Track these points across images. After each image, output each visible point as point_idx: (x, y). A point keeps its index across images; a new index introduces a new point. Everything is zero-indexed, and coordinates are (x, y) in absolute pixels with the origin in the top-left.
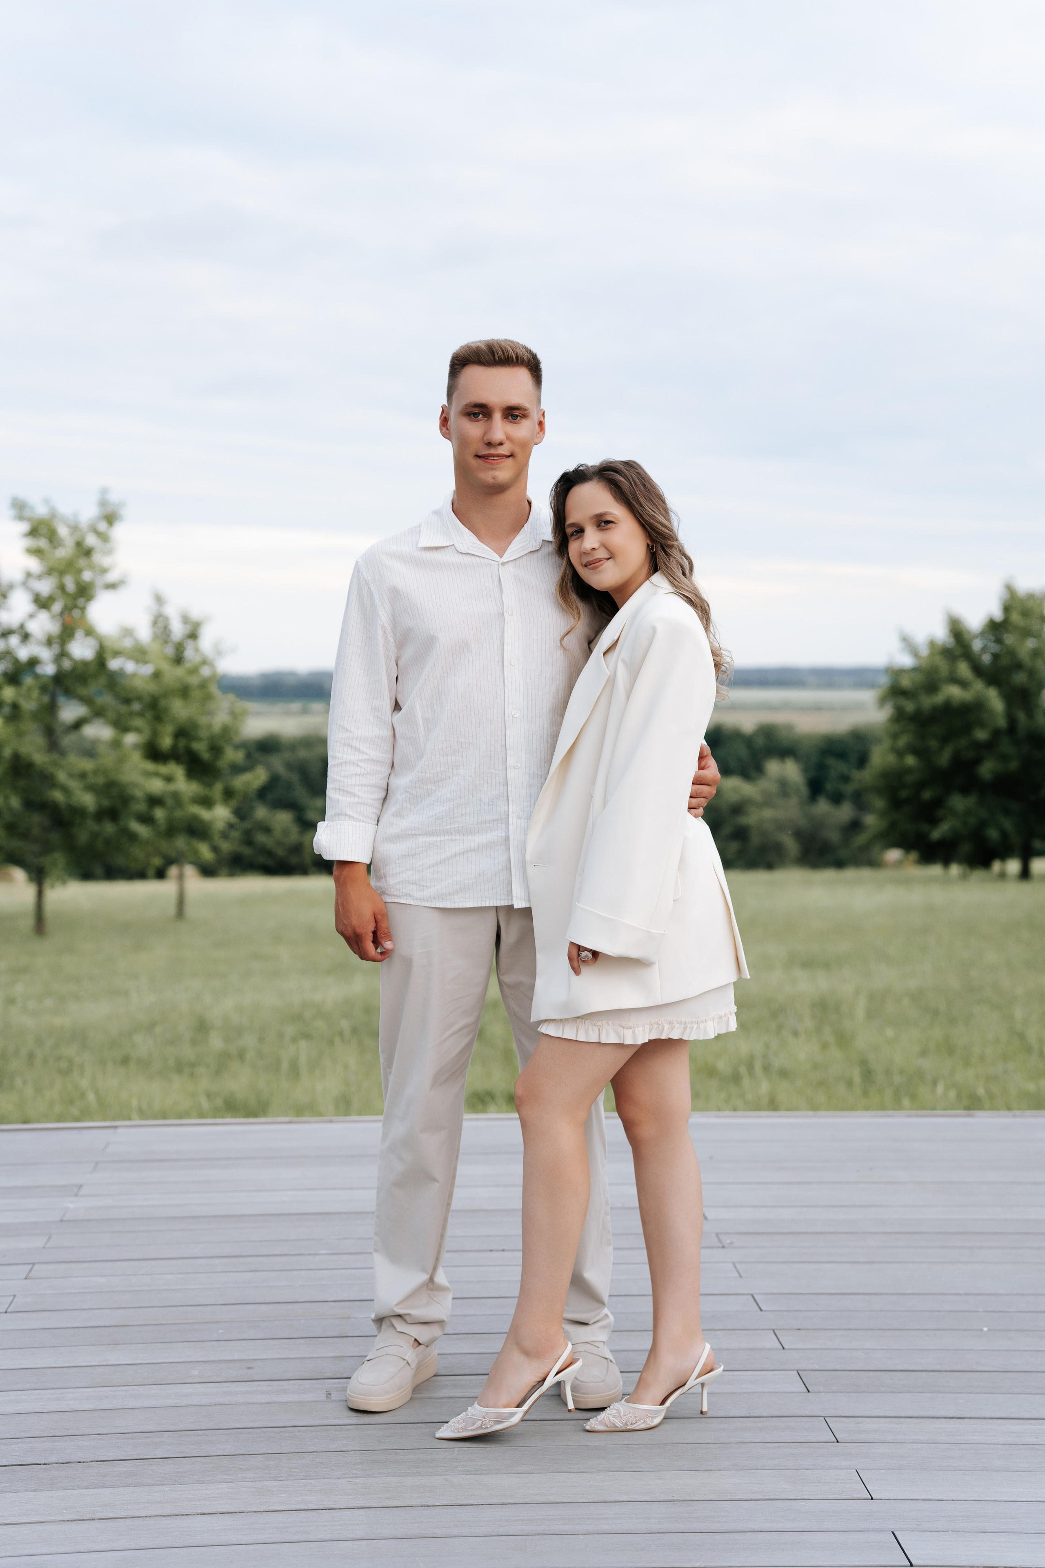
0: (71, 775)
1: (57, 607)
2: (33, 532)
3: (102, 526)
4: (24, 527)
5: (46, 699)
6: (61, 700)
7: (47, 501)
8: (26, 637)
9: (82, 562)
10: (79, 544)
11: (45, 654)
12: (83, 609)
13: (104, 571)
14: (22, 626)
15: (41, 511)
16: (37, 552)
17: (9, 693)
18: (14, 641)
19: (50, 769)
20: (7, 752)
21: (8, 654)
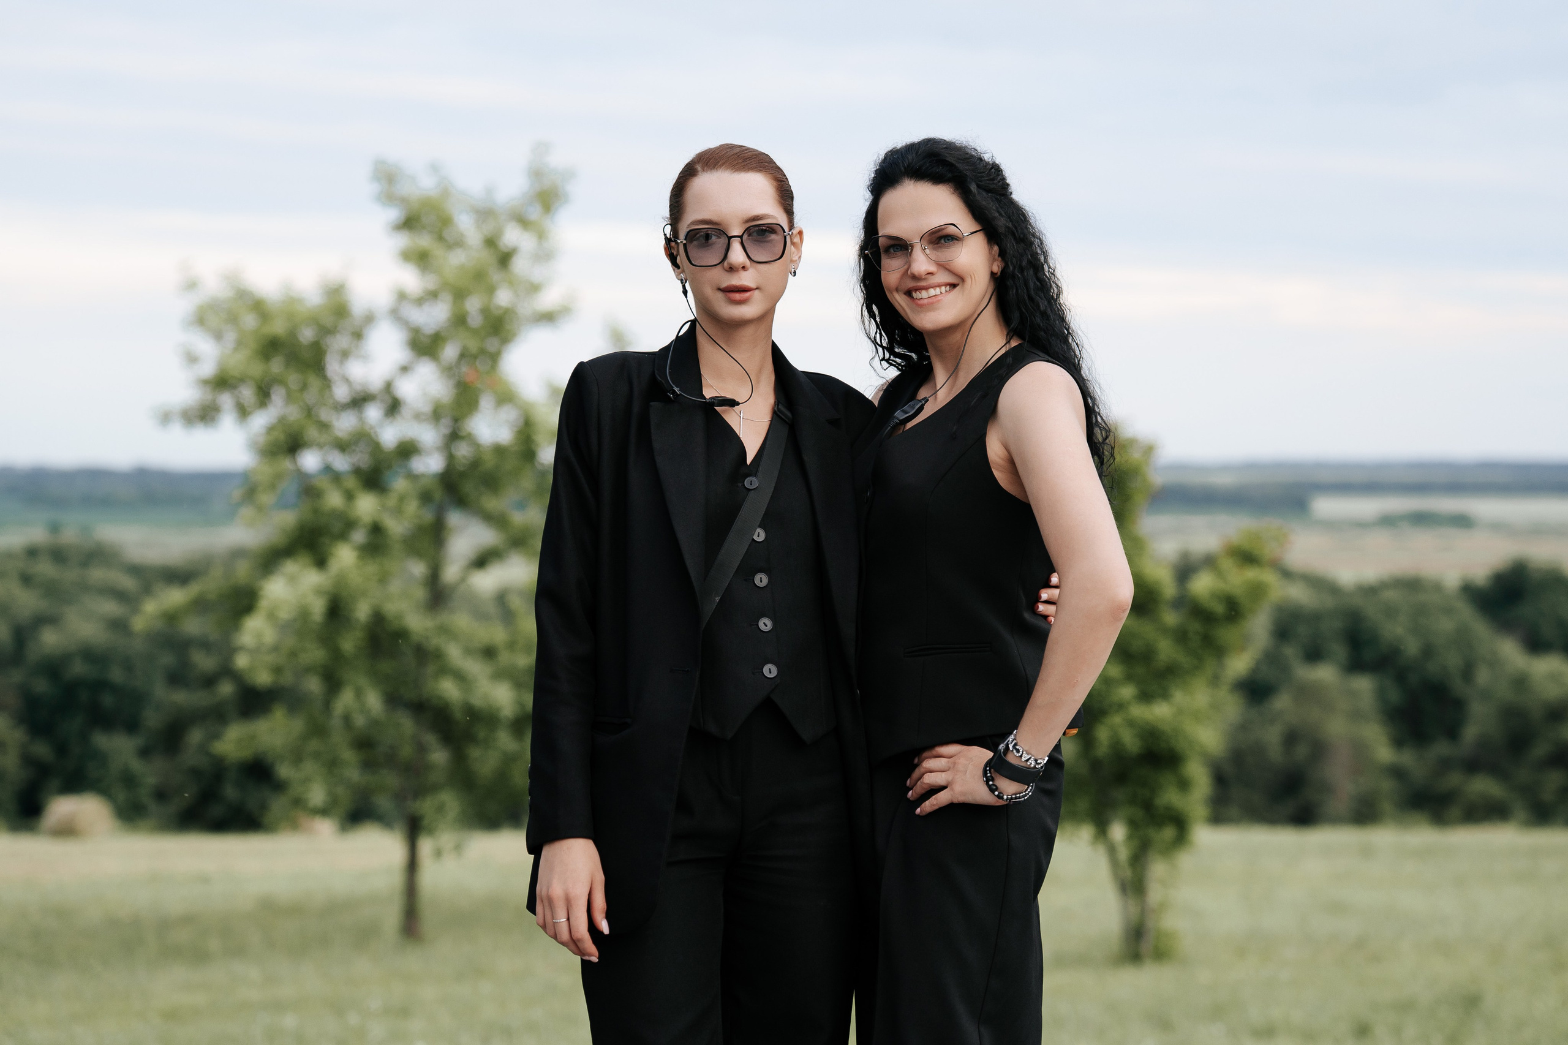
0: (468, 651)
1: (450, 352)
2: (409, 223)
3: (534, 213)
4: (393, 214)
5: (428, 516)
6: (454, 518)
7: (435, 168)
8: (394, 407)
9: (495, 276)
10: (491, 242)
11: (428, 436)
12: (494, 358)
13: (535, 288)
14: (388, 386)
15: (426, 184)
16: (420, 259)
17: (366, 505)
18: (373, 413)
19: (435, 641)
20: (362, 612)
21: (363, 438)
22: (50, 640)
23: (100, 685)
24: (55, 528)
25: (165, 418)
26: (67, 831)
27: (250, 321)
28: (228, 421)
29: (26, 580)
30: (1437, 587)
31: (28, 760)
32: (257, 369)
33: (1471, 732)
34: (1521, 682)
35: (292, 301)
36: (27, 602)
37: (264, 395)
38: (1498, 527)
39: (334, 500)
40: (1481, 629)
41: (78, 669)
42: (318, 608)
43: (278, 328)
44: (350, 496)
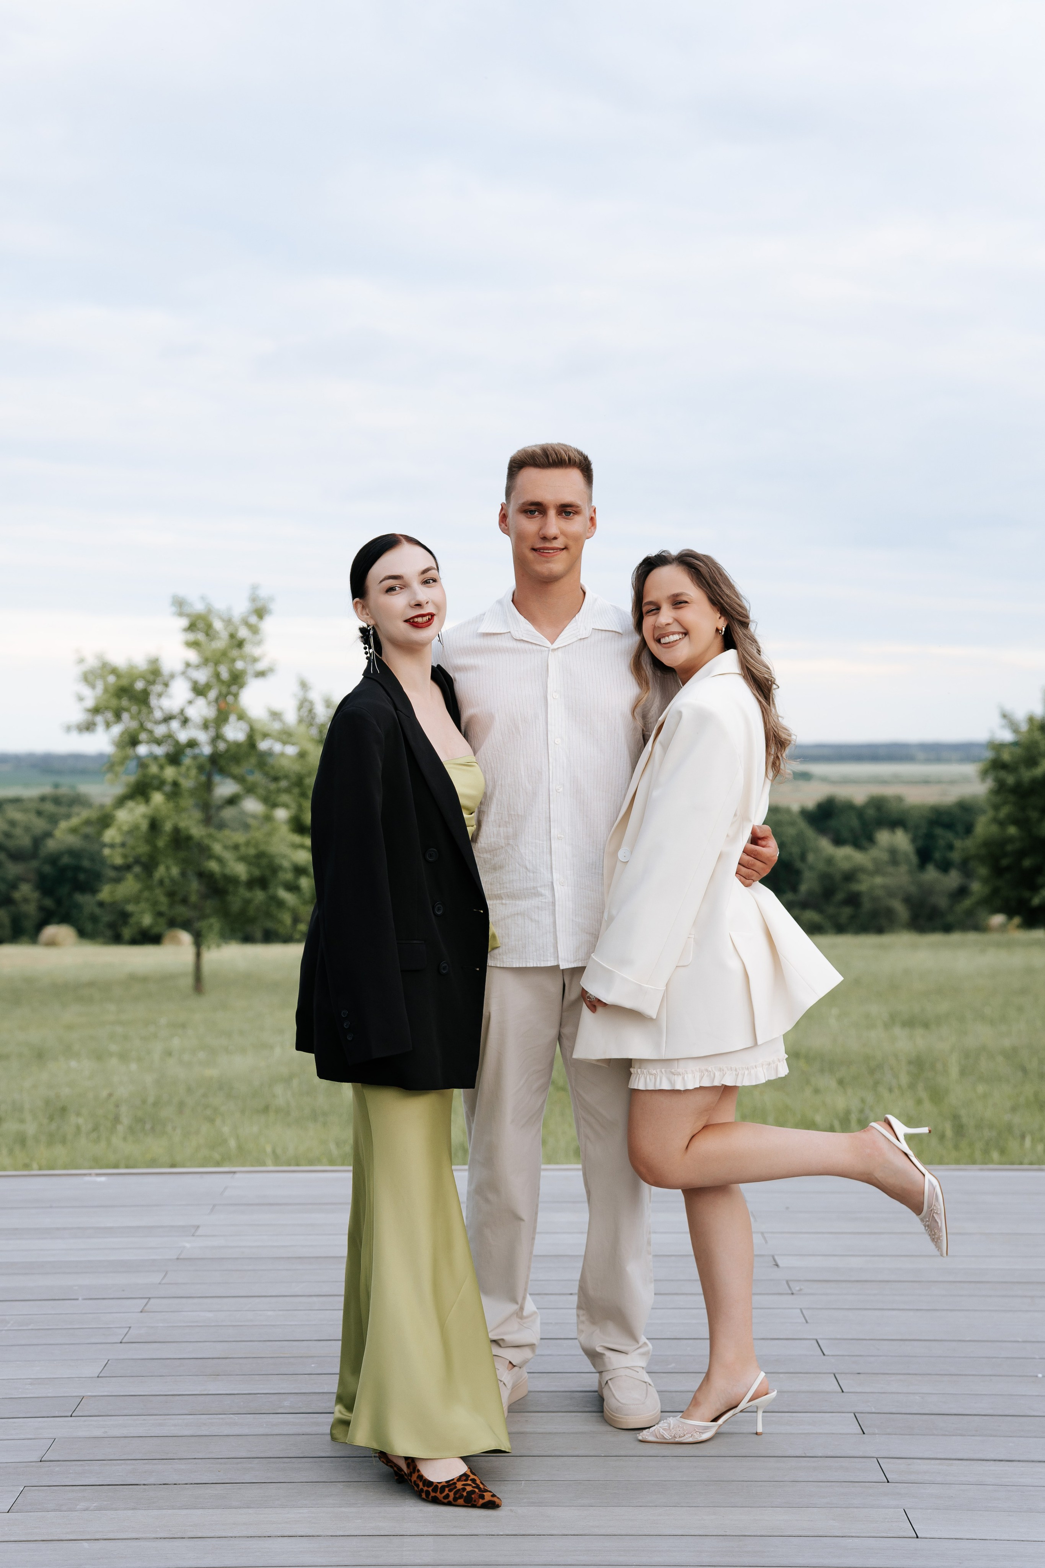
0: (226, 847)
1: (213, 694)
2: (192, 627)
3: (253, 620)
4: (184, 622)
5: (203, 778)
6: (217, 779)
7: (203, 598)
8: (185, 721)
9: (235, 653)
10: (232, 636)
11: (203, 737)
12: (236, 696)
13: (255, 660)
14: (182, 712)
15: (199, 607)
16: (194, 645)
17: (170, 773)
18: (175, 725)
19: (206, 841)
20: (168, 827)
21: (170, 736)
22: (51, 845)
23: (78, 869)
24: (56, 786)
25: (68, 729)
26: (52, 943)
27: (111, 679)
28: (100, 728)
29: (39, 813)
30: (788, 811)
31: (42, 908)
32: (114, 702)
33: (804, 888)
34: (830, 861)
35: (132, 667)
36: (40, 824)
37: (118, 716)
38: (824, 779)
39: (154, 769)
40: (810, 833)
41: (66, 860)
42: (144, 826)
43: (124, 682)
44: (162, 767)
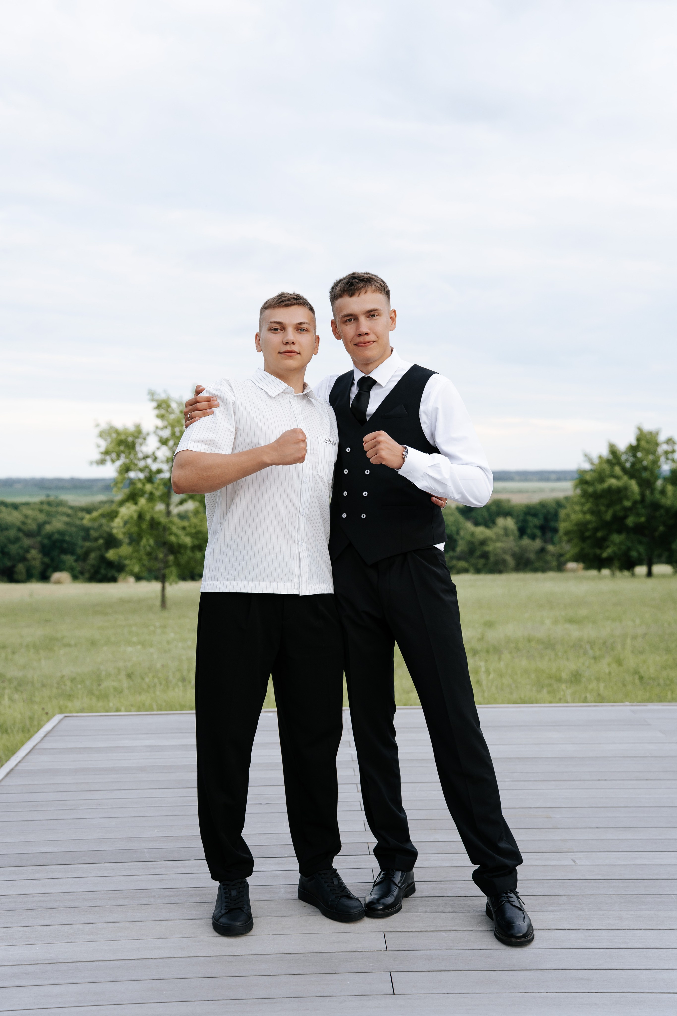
0: (178, 528)
1: (170, 444)
2: (159, 407)
4: (154, 404)
5: (166, 490)
7: (165, 391)
8: (155, 459)
11: (165, 467)
14: (154, 454)
15: (163, 396)
16: (161, 417)
17: (148, 487)
18: (150, 461)
19: (168, 525)
20: (148, 517)
21: (147, 468)
26: (59, 582)
27: (114, 435)
28: (109, 464)
31: (44, 563)
32: (116, 449)
35: (126, 430)
37: (119, 456)
39: (139, 486)
42: (135, 516)
43: (122, 437)
44: (143, 485)
